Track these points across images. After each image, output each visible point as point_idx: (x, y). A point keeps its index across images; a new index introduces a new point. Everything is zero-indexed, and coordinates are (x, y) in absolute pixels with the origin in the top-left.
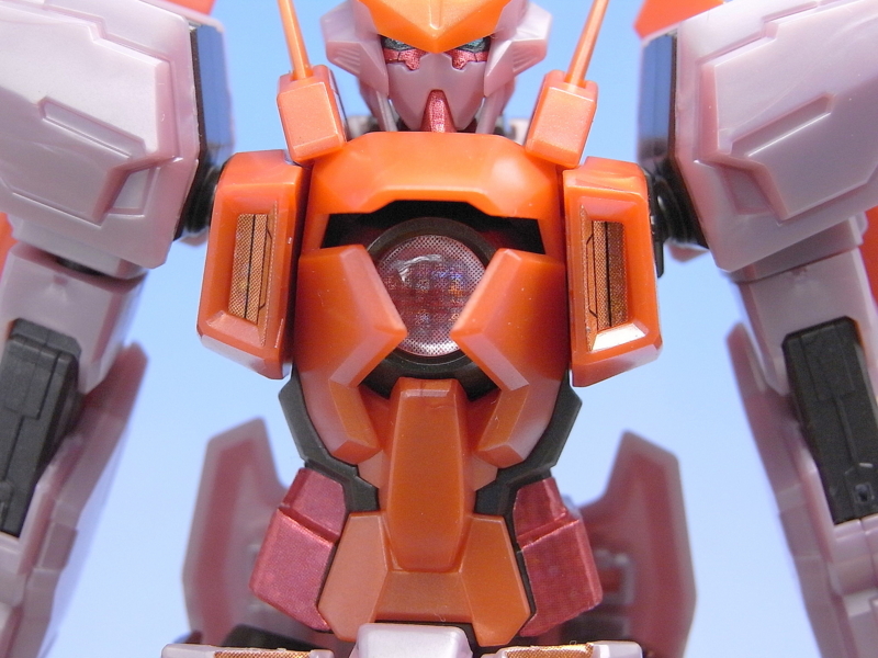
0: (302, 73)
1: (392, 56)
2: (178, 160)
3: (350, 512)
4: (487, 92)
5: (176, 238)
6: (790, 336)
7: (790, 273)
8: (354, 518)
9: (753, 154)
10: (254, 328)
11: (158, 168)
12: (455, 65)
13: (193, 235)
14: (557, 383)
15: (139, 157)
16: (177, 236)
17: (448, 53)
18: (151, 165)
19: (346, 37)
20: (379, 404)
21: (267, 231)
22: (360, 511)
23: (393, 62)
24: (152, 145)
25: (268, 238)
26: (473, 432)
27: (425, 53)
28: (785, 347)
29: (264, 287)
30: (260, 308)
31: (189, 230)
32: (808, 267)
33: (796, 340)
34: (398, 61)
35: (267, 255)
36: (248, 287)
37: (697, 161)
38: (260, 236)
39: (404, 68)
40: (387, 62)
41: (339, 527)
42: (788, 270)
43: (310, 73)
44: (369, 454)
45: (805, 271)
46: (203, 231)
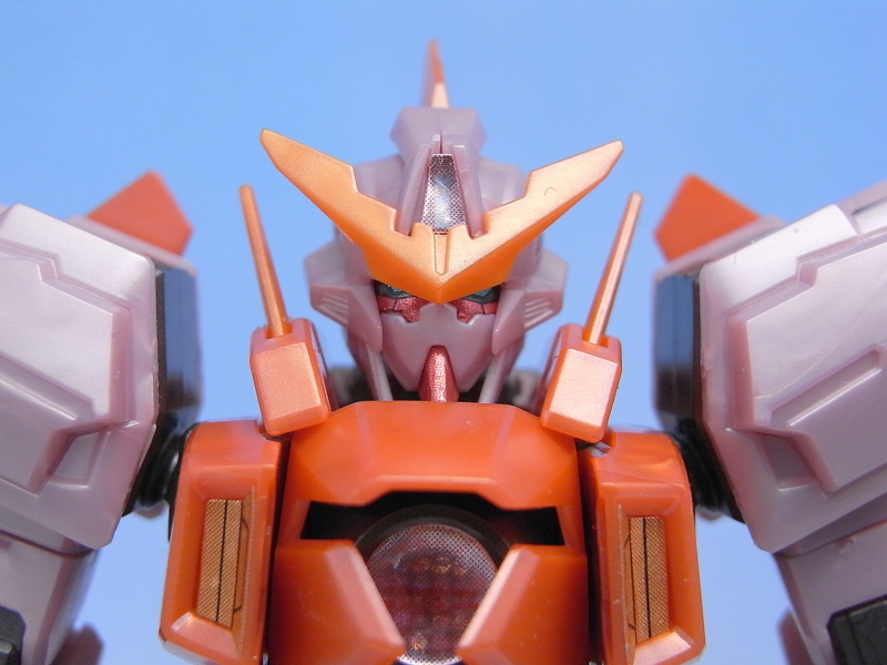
0: (279, 329)
1: (386, 305)
2: (132, 424)
4: (495, 350)
5: (125, 514)
6: (835, 616)
7: (833, 545)
9: (795, 422)
10: (228, 634)
11: (109, 433)
12: (459, 318)
13: (146, 509)
15: (87, 420)
16: (127, 510)
17: (453, 303)
18: (101, 429)
19: (333, 281)
21: (242, 520)
23: (388, 311)
24: (102, 407)
25: (244, 530)
27: (426, 302)
28: (831, 627)
29: (240, 587)
30: (235, 611)
31: (143, 504)
32: (854, 538)
33: (843, 619)
34: (393, 310)
35: (243, 549)
36: (220, 585)
37: (729, 430)
38: (233, 526)
39: (401, 319)
40: (381, 311)
42: (832, 542)
43: (288, 327)
45: (851, 542)
46: (158, 504)
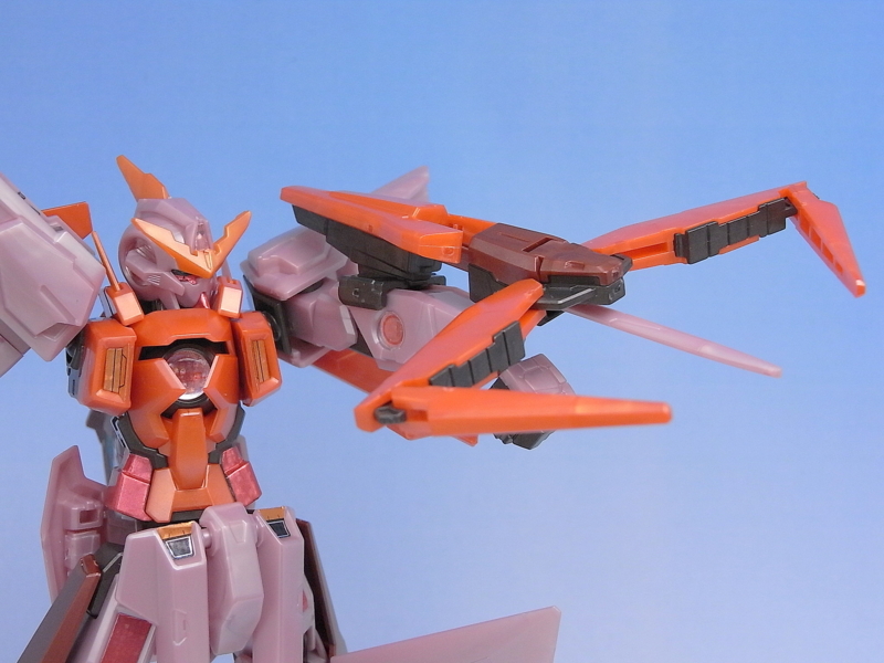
0: (118, 288)
3: (154, 470)
8: (158, 472)
10: (117, 395)
14: (236, 405)
20: (169, 422)
21: (123, 355)
22: (160, 468)
25: (124, 358)
26: (208, 425)
30: (120, 387)
34: (184, 280)
35: (123, 365)
36: (113, 378)
39: (190, 284)
41: (149, 476)
43: (121, 286)
44: (164, 443)
